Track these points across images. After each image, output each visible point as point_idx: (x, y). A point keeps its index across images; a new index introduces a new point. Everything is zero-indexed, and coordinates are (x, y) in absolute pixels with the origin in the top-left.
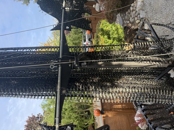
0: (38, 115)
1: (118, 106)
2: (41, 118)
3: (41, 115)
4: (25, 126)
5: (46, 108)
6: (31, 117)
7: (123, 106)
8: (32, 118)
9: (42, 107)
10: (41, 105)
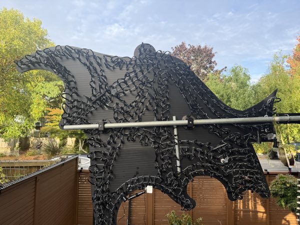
0: (215, 61)
1: (241, 204)
2: (210, 67)
3: (215, 66)
4: (200, 46)
5: (231, 76)
6: (213, 52)
7: (240, 212)
8: (211, 53)
9: (234, 68)
10: (236, 66)
